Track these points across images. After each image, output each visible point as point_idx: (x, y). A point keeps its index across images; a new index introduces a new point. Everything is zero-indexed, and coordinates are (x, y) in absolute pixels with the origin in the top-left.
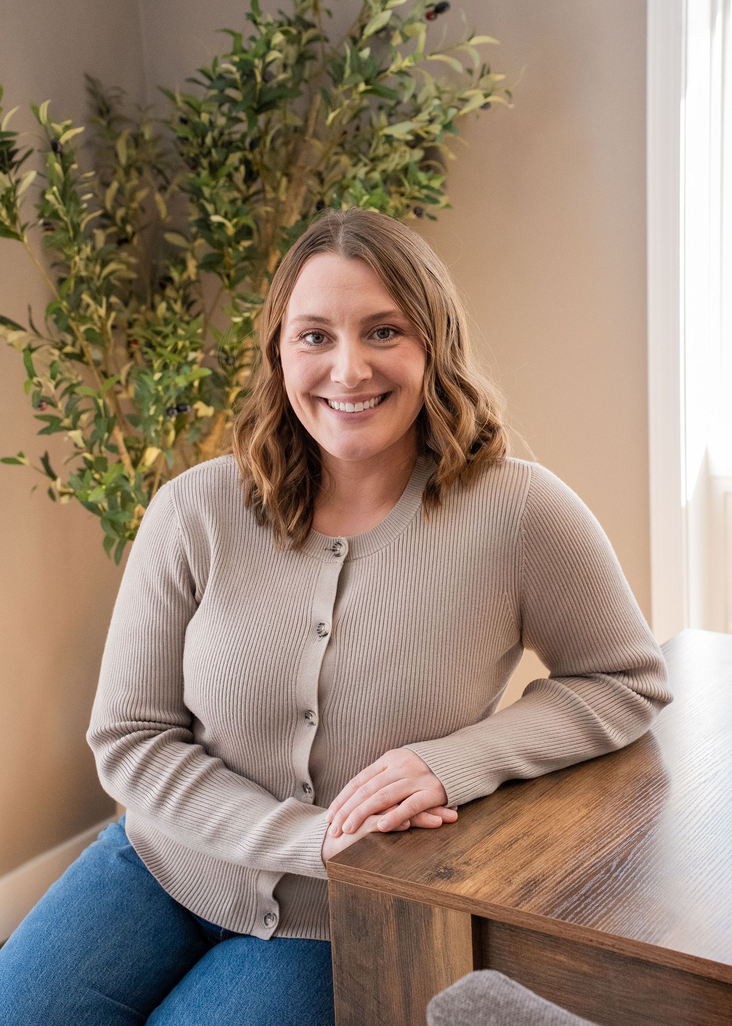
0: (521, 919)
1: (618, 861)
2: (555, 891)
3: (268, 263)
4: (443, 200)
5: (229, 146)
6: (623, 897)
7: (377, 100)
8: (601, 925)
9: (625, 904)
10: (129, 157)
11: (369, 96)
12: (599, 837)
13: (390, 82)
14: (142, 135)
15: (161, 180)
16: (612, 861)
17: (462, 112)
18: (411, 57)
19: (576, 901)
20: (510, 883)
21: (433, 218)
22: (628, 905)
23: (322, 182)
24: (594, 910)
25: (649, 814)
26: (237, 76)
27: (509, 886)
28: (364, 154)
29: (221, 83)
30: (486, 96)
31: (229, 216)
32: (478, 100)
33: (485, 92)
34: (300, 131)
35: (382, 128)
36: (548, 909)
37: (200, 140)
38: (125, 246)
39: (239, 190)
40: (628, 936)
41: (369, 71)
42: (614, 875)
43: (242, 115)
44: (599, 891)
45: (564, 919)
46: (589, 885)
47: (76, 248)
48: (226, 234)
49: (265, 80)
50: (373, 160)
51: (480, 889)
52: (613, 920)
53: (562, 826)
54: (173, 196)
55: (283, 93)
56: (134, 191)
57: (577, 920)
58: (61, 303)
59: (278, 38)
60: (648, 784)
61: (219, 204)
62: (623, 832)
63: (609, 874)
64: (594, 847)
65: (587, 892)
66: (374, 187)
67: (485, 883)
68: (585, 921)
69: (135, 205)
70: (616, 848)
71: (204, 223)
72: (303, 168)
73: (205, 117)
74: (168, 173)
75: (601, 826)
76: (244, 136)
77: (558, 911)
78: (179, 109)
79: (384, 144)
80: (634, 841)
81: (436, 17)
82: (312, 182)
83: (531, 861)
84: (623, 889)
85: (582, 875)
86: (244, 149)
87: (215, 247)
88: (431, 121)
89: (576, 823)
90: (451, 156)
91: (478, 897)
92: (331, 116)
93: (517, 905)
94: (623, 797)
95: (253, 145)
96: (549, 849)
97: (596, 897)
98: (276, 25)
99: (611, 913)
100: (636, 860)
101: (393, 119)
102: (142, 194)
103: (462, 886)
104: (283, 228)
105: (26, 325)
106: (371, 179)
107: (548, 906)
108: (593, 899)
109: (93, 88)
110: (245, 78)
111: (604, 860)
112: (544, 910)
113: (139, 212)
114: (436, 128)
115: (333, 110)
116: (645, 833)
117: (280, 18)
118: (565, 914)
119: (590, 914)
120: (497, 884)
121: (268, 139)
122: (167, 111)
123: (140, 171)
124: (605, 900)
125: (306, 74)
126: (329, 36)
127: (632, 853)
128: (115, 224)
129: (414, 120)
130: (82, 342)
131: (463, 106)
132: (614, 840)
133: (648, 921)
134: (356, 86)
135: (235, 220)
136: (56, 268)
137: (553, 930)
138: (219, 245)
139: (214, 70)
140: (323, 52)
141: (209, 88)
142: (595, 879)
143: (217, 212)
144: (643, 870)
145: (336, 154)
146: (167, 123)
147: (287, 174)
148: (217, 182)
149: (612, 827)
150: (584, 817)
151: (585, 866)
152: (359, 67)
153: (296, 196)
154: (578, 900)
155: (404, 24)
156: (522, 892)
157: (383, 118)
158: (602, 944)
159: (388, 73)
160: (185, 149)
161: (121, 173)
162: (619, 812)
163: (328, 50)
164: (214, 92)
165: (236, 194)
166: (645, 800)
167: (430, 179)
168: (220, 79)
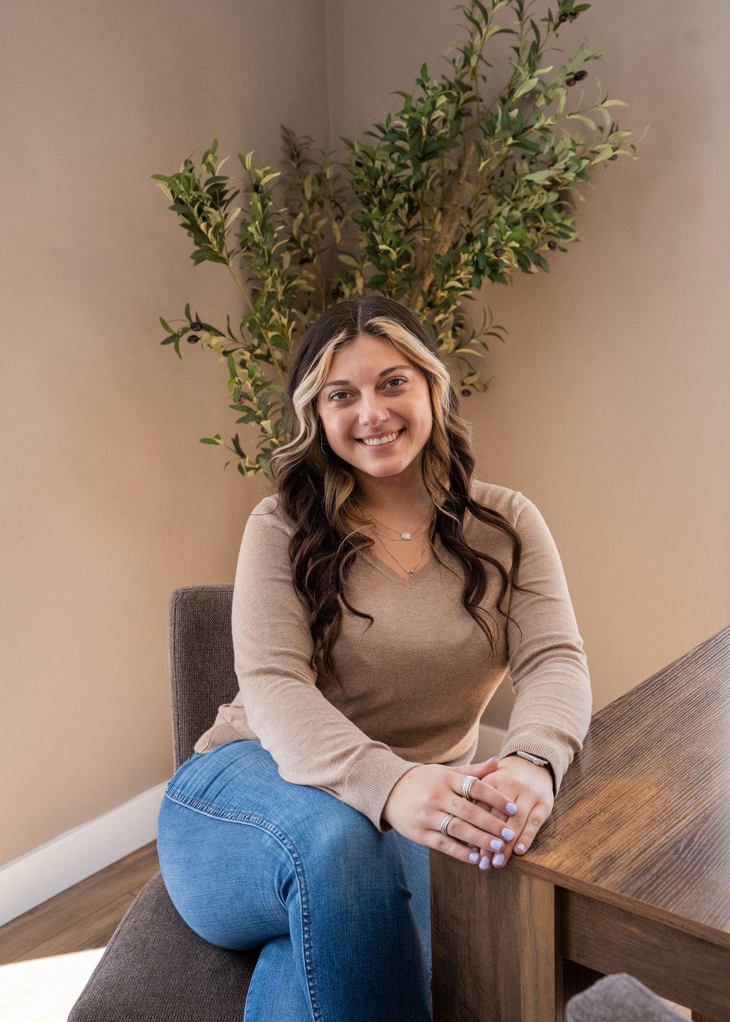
0: (600, 894)
1: (686, 842)
2: (630, 869)
3: (423, 283)
4: (573, 236)
5: (396, 187)
6: (690, 879)
7: (520, 151)
8: (671, 906)
9: (693, 886)
10: (313, 193)
11: (516, 148)
12: (669, 817)
13: (533, 136)
14: (325, 175)
15: (338, 211)
16: (681, 842)
17: (593, 163)
18: (553, 117)
19: (648, 881)
20: (589, 857)
21: (564, 250)
22: (696, 888)
23: (470, 217)
24: (665, 890)
25: (712, 797)
26: (407, 131)
27: (588, 861)
28: (507, 196)
29: (394, 136)
30: (615, 149)
31: (393, 245)
32: (609, 153)
33: (612, 146)
34: (455, 175)
35: (524, 175)
36: (624, 887)
37: (373, 183)
38: (307, 265)
39: (402, 223)
40: (696, 920)
41: (517, 128)
42: (682, 856)
43: (409, 163)
44: (669, 872)
45: (638, 897)
46: (660, 864)
47: (269, 271)
48: (389, 258)
49: (429, 134)
50: (514, 200)
51: (562, 862)
52: (682, 901)
53: (635, 804)
54: (346, 225)
55: (444, 144)
56: (316, 220)
57: (650, 899)
58: (255, 315)
59: (442, 100)
60: (710, 767)
61: (385, 234)
62: (690, 813)
63: (677, 855)
64: (663, 827)
65: (658, 872)
66: (517, 223)
67: (568, 857)
68: (657, 902)
69: (316, 232)
70: (683, 828)
71: (373, 250)
72: (456, 205)
73: (378, 164)
74: (344, 205)
75: (669, 806)
76: (409, 178)
77: (633, 889)
78: (355, 154)
79: (525, 187)
80: (700, 823)
81: (575, 83)
82: (464, 218)
83: (608, 837)
84: (691, 871)
85: (653, 854)
86: (409, 190)
87: (380, 270)
88: (566, 169)
89: (647, 801)
90: (582, 199)
91: (561, 870)
92: (483, 164)
93: (596, 881)
94: (688, 778)
95: (416, 187)
96: (624, 826)
97: (667, 877)
98: (441, 88)
99: (680, 894)
100: (702, 842)
101: (532, 166)
102: (321, 223)
103: (547, 858)
104: (438, 256)
105: (225, 332)
106: (512, 216)
107: (624, 884)
108: (664, 880)
109: (287, 136)
110: (413, 132)
111: (673, 840)
112: (620, 887)
113: (320, 238)
114: (570, 176)
115: (485, 160)
116: (709, 816)
117: (443, 81)
118: (639, 892)
119: (661, 894)
120: (578, 858)
121: (429, 182)
122: (347, 157)
123: (321, 204)
124: (675, 881)
125: (462, 127)
126: (483, 97)
127: (698, 835)
128: (300, 248)
129: (552, 168)
130: (269, 345)
131: (594, 158)
132: (681, 820)
133: (714, 905)
134: (506, 140)
135: (398, 249)
136: (250, 282)
137: (628, 906)
138: (384, 268)
139: (387, 125)
140: (478, 111)
141: (383, 140)
142: (665, 858)
143: (384, 242)
144: (708, 853)
145: (484, 194)
146: (347, 166)
147: (441, 209)
148: (385, 218)
149: (679, 808)
150: (654, 796)
151: (656, 845)
152: (508, 124)
153: (450, 228)
154: (651, 879)
155: (548, 89)
156: (600, 868)
157: (525, 165)
158: (673, 924)
159: (533, 129)
160: (359, 188)
161: (306, 206)
162: (686, 793)
163: (482, 109)
164: (387, 143)
165: (401, 227)
166: (709, 783)
167: (563, 219)
168: (392, 132)
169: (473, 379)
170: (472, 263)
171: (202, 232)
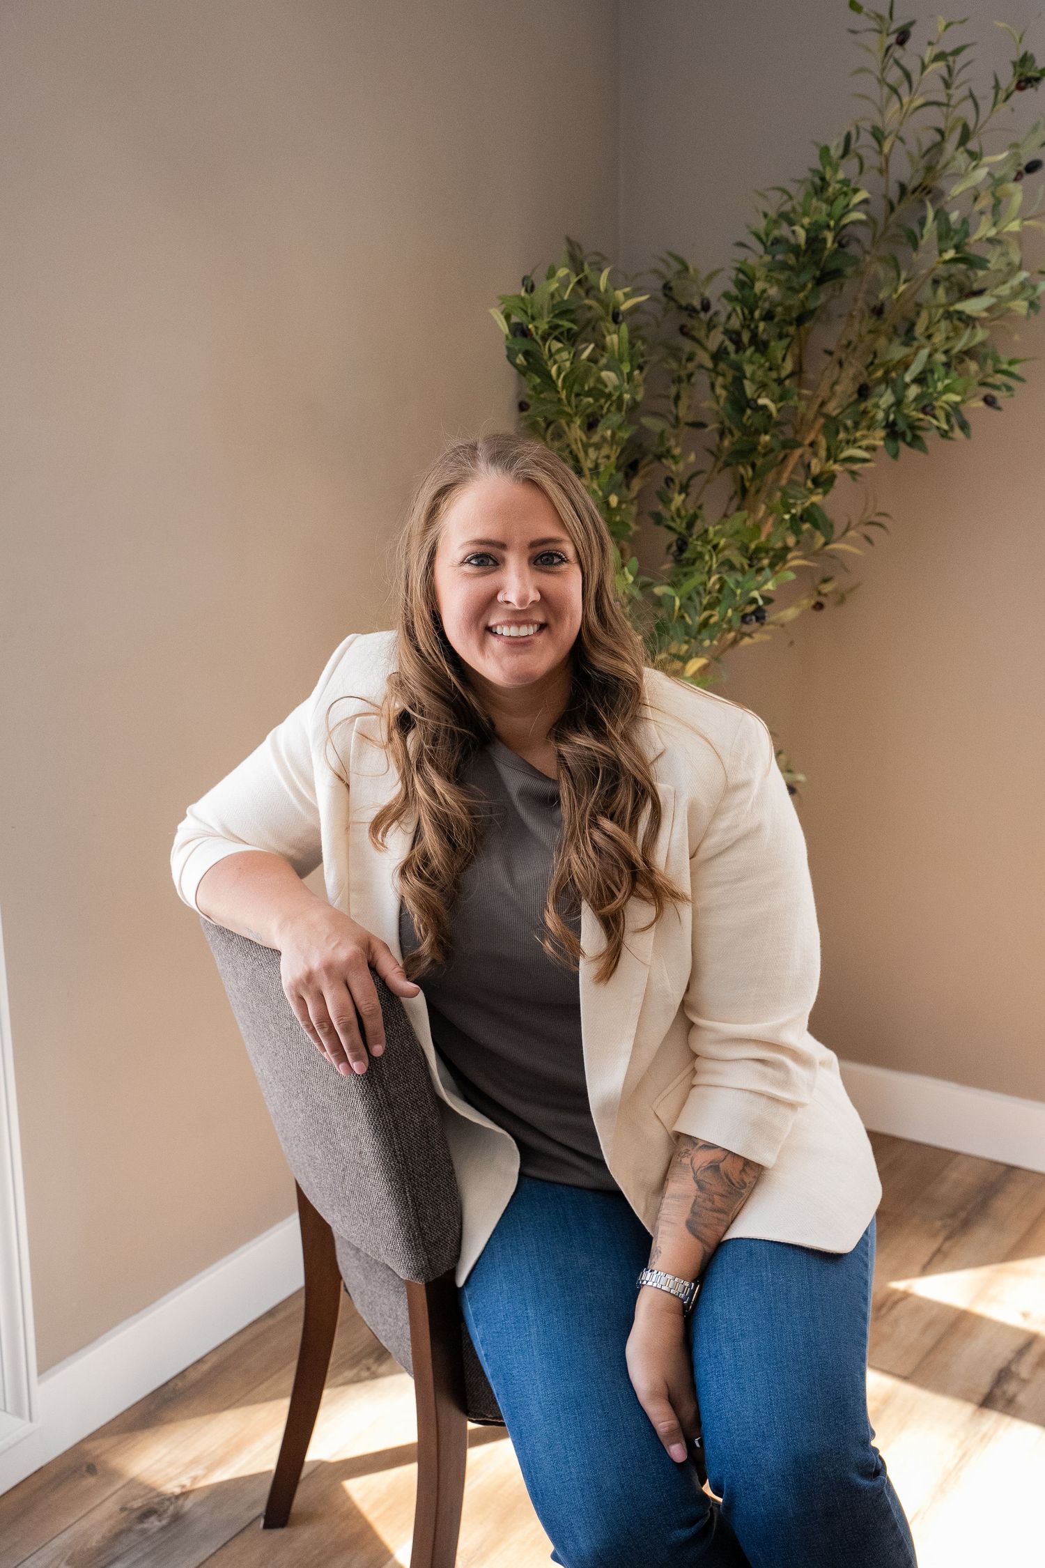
11: (957, 266)
13: (975, 248)
21: (1000, 409)
26: (802, 239)
35: (952, 303)
41: (958, 237)
59: (859, 197)
73: (759, 287)
81: (1027, 177)
88: (1014, 296)
92: (902, 288)
109: (572, 251)
110: (810, 241)
114: (1019, 305)
115: (905, 282)
134: (943, 254)
139: (767, 233)
141: (764, 253)
152: (947, 231)
155: (997, 184)
159: (974, 238)
168: (776, 243)
169: (827, 588)
170: (884, 424)
171: (550, 376)
